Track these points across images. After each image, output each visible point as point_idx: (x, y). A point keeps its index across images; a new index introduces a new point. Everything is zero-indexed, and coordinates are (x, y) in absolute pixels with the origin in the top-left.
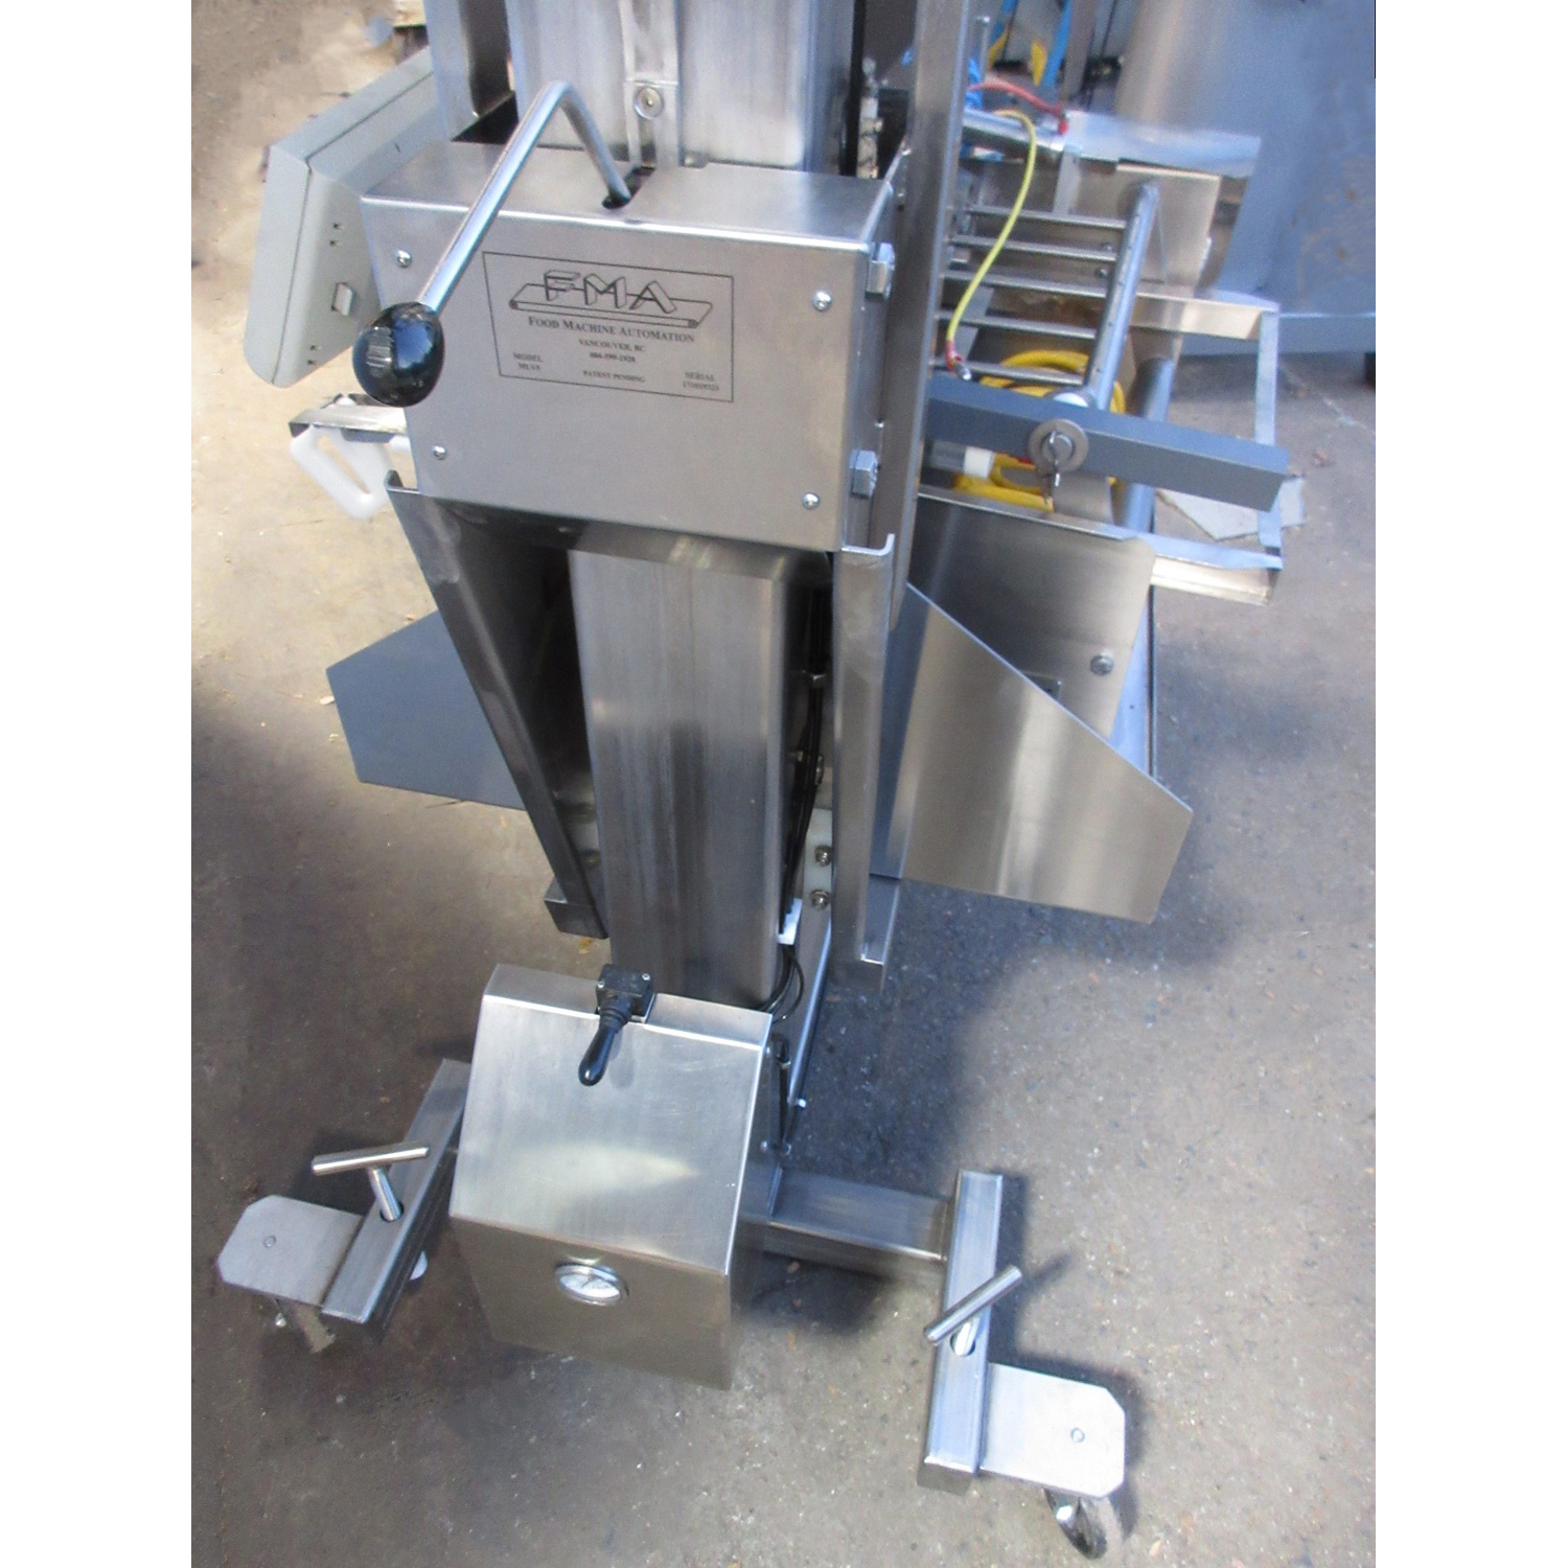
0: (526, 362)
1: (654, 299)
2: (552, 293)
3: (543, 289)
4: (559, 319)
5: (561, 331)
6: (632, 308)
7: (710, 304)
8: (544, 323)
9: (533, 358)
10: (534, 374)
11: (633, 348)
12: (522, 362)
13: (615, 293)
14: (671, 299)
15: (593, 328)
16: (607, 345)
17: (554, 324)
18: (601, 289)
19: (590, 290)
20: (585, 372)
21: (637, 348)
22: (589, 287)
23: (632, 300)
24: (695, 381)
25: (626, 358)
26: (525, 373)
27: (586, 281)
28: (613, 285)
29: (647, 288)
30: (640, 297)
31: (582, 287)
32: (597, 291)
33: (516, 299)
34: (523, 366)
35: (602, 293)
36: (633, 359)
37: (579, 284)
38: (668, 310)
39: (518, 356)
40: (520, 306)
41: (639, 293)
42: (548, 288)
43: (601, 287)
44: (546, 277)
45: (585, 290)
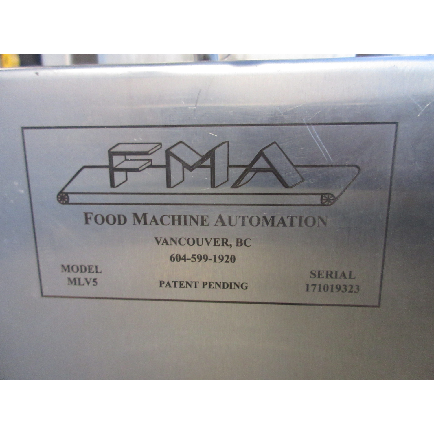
0: (79, 275)
1: (272, 169)
2: (119, 177)
3: (107, 171)
4: (128, 211)
5: (130, 228)
6: (236, 185)
7: (358, 167)
8: (105, 220)
9: (89, 269)
10: (88, 290)
11: (234, 243)
12: (72, 275)
13: (212, 167)
14: (295, 166)
15: (176, 220)
16: (196, 242)
17: (120, 220)
18: (191, 163)
19: (175, 164)
20: (161, 283)
21: (240, 243)
22: (173, 160)
23: (236, 173)
24: (324, 281)
25: (221, 258)
26: (76, 290)
27: (169, 154)
28: (211, 154)
29: (261, 154)
30: (249, 168)
31: (164, 163)
32: (185, 166)
33: (66, 190)
34: (74, 281)
35: (191, 168)
36: (233, 259)
37: (159, 158)
38: (289, 182)
39: (67, 268)
40: (72, 198)
41: (248, 163)
42: (112, 169)
43: (192, 159)
44: (111, 154)
45: (168, 166)
